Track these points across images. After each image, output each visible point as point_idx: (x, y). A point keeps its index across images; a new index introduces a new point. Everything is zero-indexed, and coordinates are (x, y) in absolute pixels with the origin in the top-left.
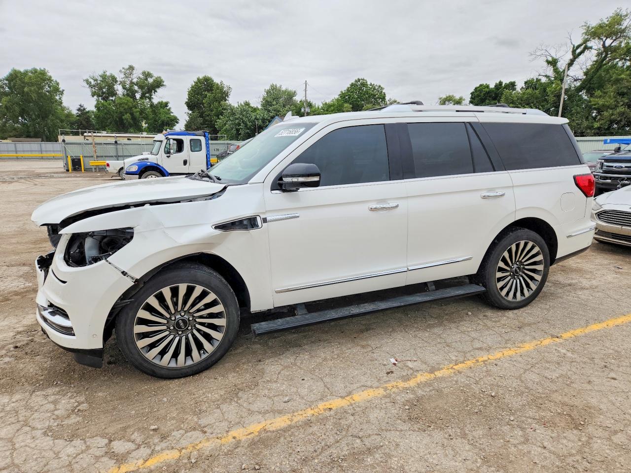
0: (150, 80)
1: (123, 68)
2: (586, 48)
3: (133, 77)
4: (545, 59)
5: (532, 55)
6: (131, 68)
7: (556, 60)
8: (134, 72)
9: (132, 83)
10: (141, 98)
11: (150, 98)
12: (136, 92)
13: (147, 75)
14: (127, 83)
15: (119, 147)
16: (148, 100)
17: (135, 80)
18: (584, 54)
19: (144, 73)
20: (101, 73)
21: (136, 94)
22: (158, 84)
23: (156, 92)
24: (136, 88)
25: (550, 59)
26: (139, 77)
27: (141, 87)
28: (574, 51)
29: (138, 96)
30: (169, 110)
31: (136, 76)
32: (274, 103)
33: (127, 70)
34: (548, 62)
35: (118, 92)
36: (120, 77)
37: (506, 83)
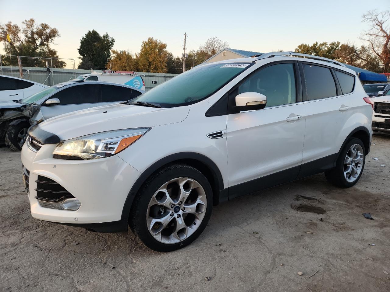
0: (48, 31)
1: (25, 21)
6: (32, 21)
8: (34, 24)
10: (40, 45)
11: (48, 45)
13: (45, 27)
17: (35, 30)
19: (42, 25)
20: (7, 23)
21: (37, 41)
22: (54, 34)
26: (39, 28)
27: (40, 36)
29: (38, 43)
30: (57, 57)
31: (36, 27)
33: (29, 22)
35: (21, 40)
36: (22, 27)
37: (320, 44)
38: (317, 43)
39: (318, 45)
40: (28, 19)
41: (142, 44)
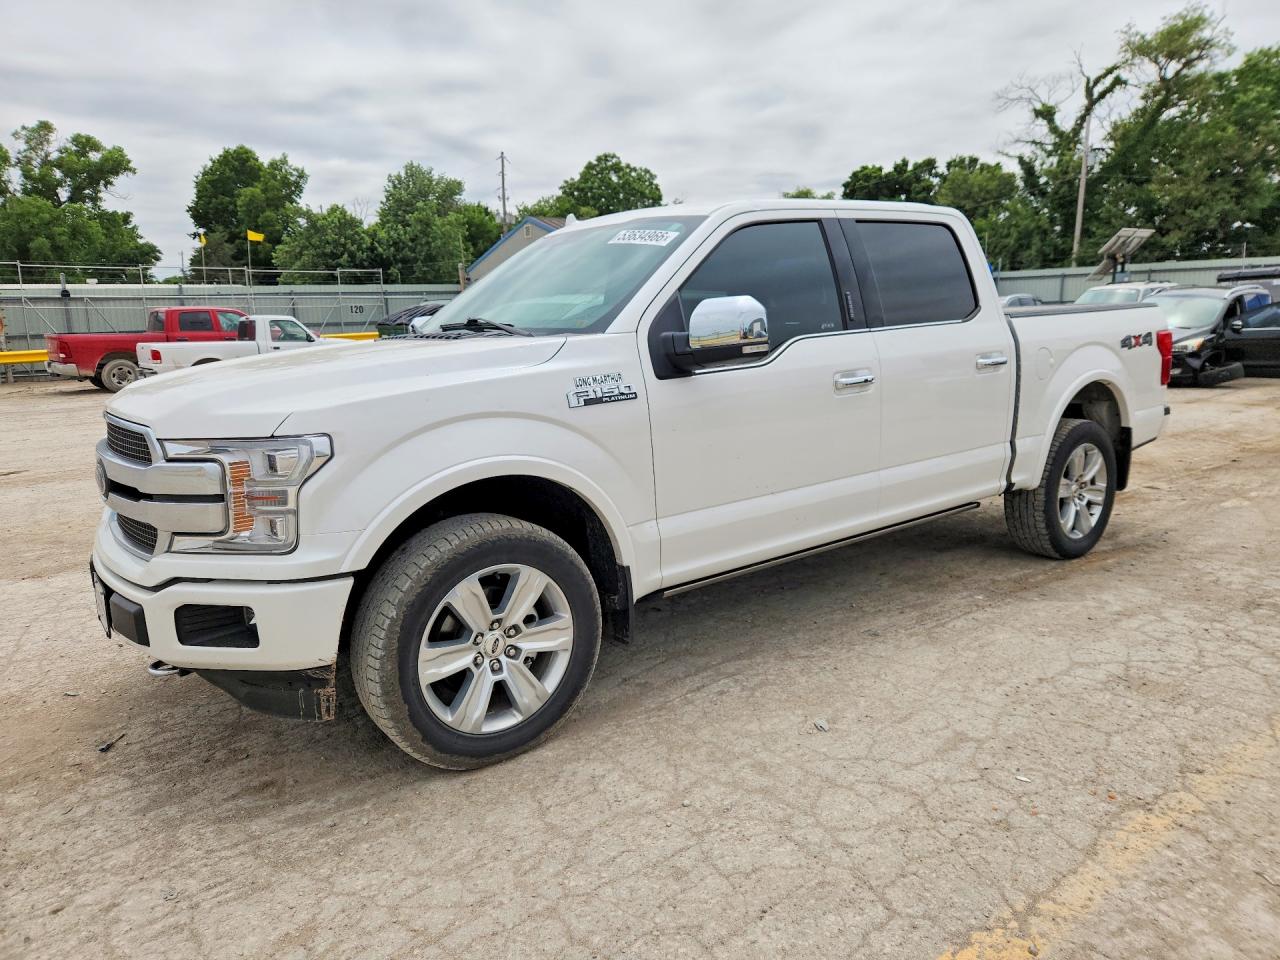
0: (95, 157)
1: (24, 128)
2: (1118, 81)
3: (50, 150)
4: (1031, 107)
5: (999, 97)
6: (45, 127)
7: (1052, 108)
8: (52, 137)
9: (46, 162)
10: (71, 199)
11: (95, 199)
12: (60, 184)
13: (85, 144)
14: (34, 163)
15: (73, 306)
16: (89, 205)
17: (54, 156)
18: (1114, 95)
19: (76, 139)
21: (59, 190)
22: (116, 165)
23: (111, 183)
24: (58, 174)
25: (1039, 106)
26: (66, 149)
27: (69, 172)
28: (1089, 91)
29: (64, 194)
30: (134, 230)
31: (57, 146)
32: (420, 204)
33: (34, 131)
34: (1038, 114)
35: (11, 187)
36: (15, 149)
37: (916, 164)
38: (905, 163)
39: (910, 167)
40: (32, 123)
41: (386, 182)
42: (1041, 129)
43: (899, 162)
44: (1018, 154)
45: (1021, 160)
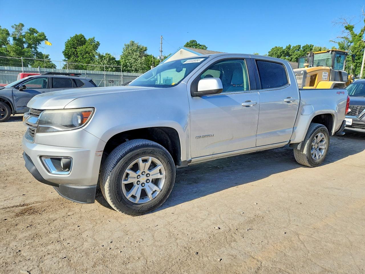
0: (36, 35)
3: (22, 32)
4: (344, 26)
6: (22, 25)
7: (352, 26)
8: (23, 28)
9: (21, 36)
12: (24, 42)
13: (32, 31)
14: (17, 36)
16: (33, 49)
19: (30, 29)
23: (40, 43)
24: (24, 39)
25: (347, 26)
26: (27, 32)
35: (9, 42)
36: (12, 31)
40: (18, 24)
42: (347, 34)
43: (288, 45)
44: (338, 42)
45: (339, 44)
